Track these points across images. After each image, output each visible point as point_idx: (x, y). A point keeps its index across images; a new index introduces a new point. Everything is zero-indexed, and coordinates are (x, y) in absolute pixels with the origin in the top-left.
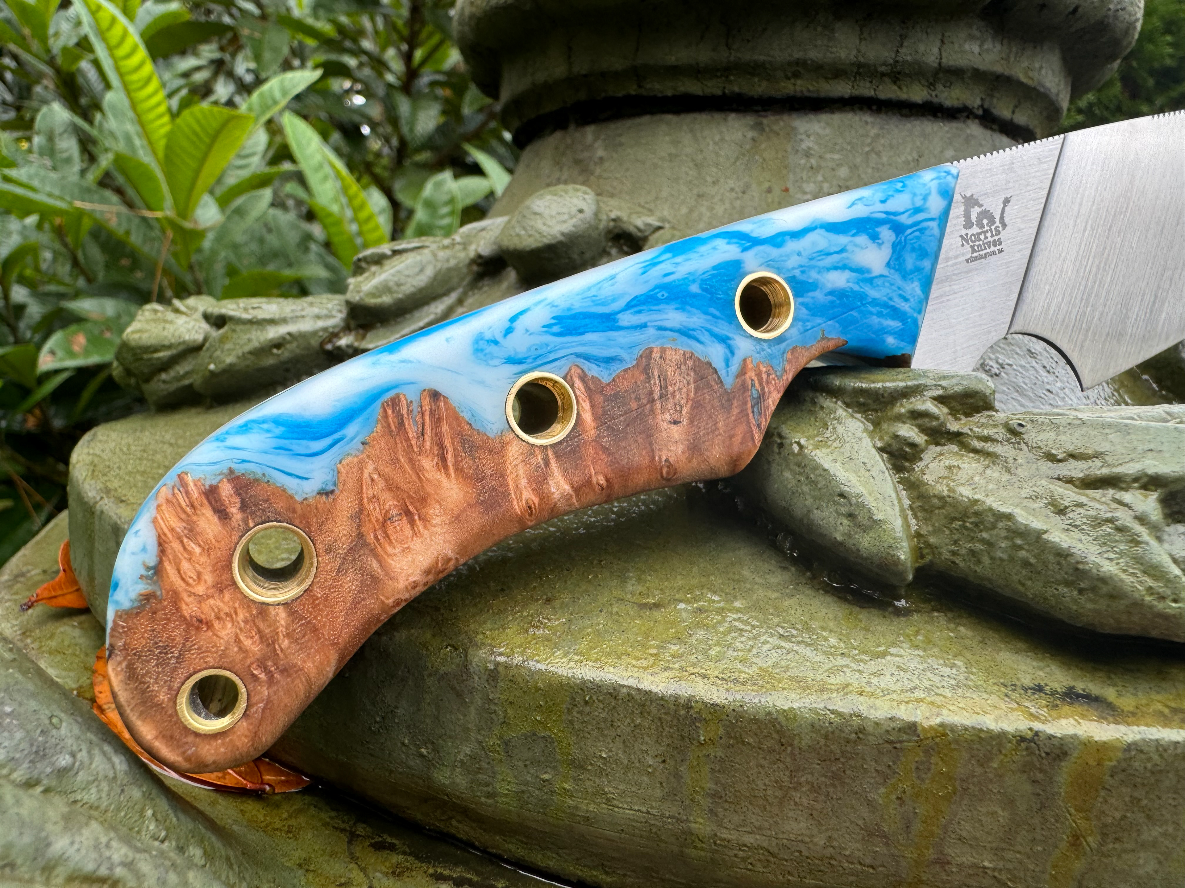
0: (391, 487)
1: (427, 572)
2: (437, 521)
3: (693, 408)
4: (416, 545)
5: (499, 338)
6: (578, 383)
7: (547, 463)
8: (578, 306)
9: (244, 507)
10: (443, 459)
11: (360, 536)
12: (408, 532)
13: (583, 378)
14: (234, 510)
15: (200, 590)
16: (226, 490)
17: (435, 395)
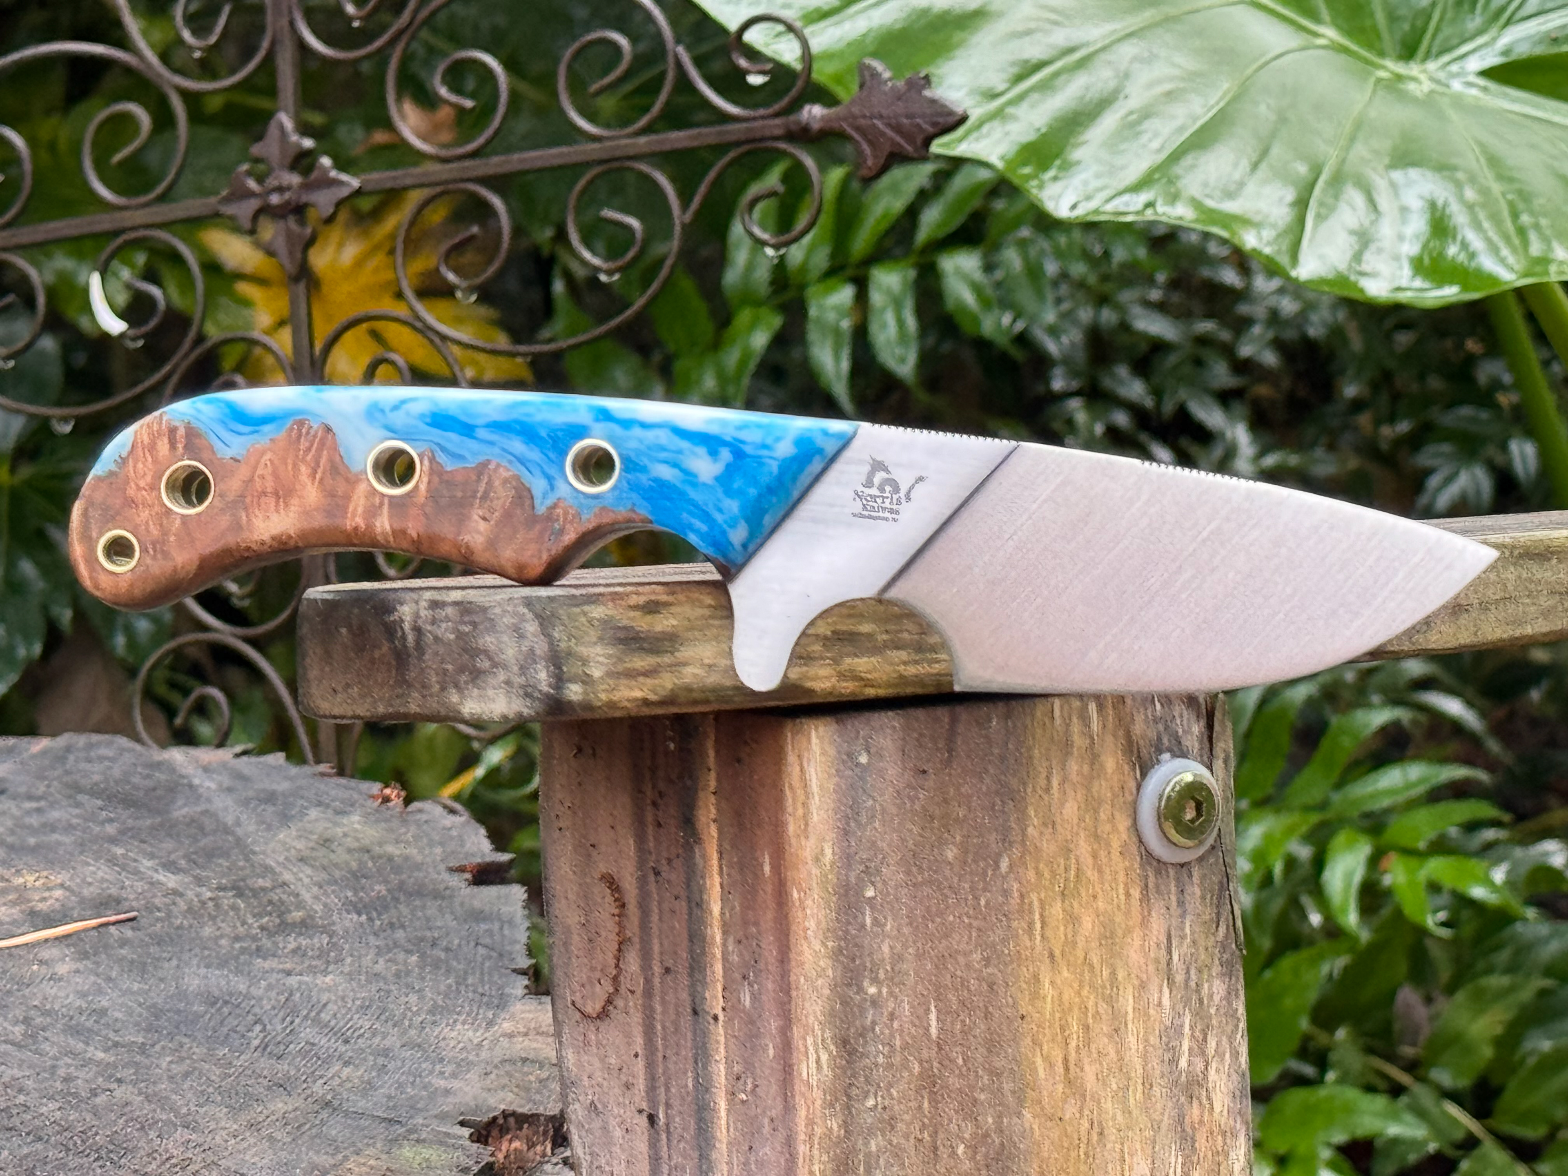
0: (276, 475)
1: (273, 538)
2: (293, 508)
3: (503, 515)
4: (274, 517)
5: (387, 410)
6: (426, 462)
7: (381, 504)
8: (453, 411)
9: (185, 447)
10: (315, 472)
11: (243, 495)
12: (273, 507)
13: (432, 460)
14: (180, 446)
17: (328, 429)
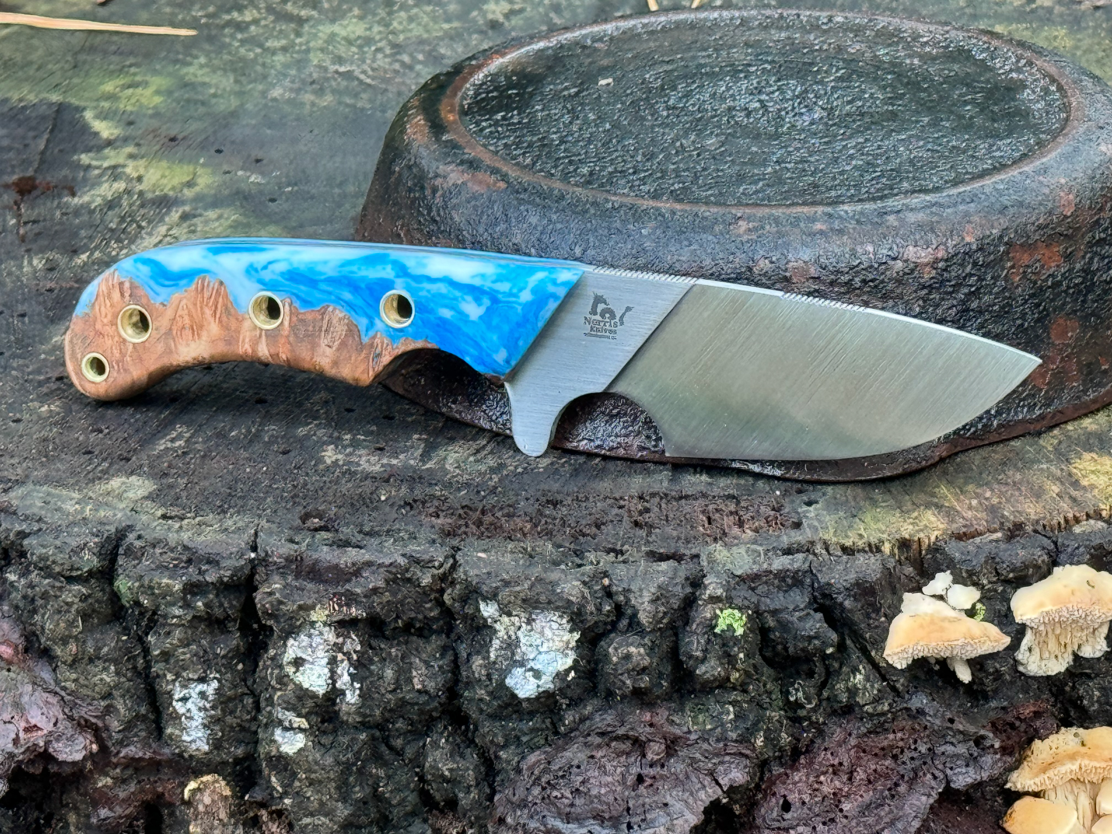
0: (190, 315)
2: (204, 338)
3: (341, 344)
4: (193, 345)
5: (259, 269)
6: (287, 307)
7: (261, 335)
9: (130, 296)
10: (215, 312)
11: (171, 329)
12: (191, 338)
13: (291, 305)
14: (127, 295)
15: (105, 321)
16: (127, 285)
17: (221, 283)
